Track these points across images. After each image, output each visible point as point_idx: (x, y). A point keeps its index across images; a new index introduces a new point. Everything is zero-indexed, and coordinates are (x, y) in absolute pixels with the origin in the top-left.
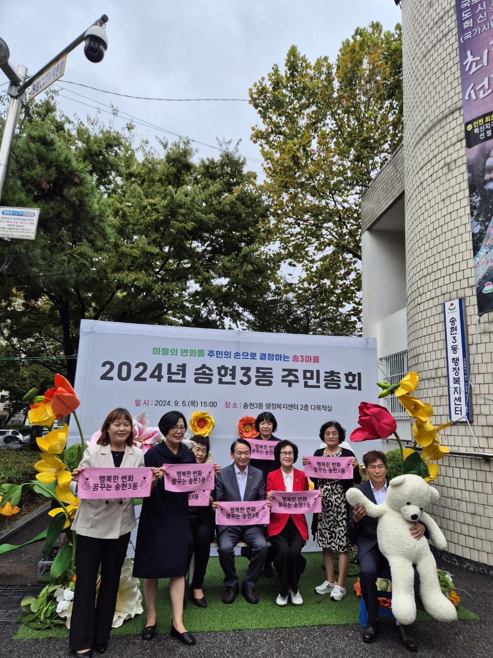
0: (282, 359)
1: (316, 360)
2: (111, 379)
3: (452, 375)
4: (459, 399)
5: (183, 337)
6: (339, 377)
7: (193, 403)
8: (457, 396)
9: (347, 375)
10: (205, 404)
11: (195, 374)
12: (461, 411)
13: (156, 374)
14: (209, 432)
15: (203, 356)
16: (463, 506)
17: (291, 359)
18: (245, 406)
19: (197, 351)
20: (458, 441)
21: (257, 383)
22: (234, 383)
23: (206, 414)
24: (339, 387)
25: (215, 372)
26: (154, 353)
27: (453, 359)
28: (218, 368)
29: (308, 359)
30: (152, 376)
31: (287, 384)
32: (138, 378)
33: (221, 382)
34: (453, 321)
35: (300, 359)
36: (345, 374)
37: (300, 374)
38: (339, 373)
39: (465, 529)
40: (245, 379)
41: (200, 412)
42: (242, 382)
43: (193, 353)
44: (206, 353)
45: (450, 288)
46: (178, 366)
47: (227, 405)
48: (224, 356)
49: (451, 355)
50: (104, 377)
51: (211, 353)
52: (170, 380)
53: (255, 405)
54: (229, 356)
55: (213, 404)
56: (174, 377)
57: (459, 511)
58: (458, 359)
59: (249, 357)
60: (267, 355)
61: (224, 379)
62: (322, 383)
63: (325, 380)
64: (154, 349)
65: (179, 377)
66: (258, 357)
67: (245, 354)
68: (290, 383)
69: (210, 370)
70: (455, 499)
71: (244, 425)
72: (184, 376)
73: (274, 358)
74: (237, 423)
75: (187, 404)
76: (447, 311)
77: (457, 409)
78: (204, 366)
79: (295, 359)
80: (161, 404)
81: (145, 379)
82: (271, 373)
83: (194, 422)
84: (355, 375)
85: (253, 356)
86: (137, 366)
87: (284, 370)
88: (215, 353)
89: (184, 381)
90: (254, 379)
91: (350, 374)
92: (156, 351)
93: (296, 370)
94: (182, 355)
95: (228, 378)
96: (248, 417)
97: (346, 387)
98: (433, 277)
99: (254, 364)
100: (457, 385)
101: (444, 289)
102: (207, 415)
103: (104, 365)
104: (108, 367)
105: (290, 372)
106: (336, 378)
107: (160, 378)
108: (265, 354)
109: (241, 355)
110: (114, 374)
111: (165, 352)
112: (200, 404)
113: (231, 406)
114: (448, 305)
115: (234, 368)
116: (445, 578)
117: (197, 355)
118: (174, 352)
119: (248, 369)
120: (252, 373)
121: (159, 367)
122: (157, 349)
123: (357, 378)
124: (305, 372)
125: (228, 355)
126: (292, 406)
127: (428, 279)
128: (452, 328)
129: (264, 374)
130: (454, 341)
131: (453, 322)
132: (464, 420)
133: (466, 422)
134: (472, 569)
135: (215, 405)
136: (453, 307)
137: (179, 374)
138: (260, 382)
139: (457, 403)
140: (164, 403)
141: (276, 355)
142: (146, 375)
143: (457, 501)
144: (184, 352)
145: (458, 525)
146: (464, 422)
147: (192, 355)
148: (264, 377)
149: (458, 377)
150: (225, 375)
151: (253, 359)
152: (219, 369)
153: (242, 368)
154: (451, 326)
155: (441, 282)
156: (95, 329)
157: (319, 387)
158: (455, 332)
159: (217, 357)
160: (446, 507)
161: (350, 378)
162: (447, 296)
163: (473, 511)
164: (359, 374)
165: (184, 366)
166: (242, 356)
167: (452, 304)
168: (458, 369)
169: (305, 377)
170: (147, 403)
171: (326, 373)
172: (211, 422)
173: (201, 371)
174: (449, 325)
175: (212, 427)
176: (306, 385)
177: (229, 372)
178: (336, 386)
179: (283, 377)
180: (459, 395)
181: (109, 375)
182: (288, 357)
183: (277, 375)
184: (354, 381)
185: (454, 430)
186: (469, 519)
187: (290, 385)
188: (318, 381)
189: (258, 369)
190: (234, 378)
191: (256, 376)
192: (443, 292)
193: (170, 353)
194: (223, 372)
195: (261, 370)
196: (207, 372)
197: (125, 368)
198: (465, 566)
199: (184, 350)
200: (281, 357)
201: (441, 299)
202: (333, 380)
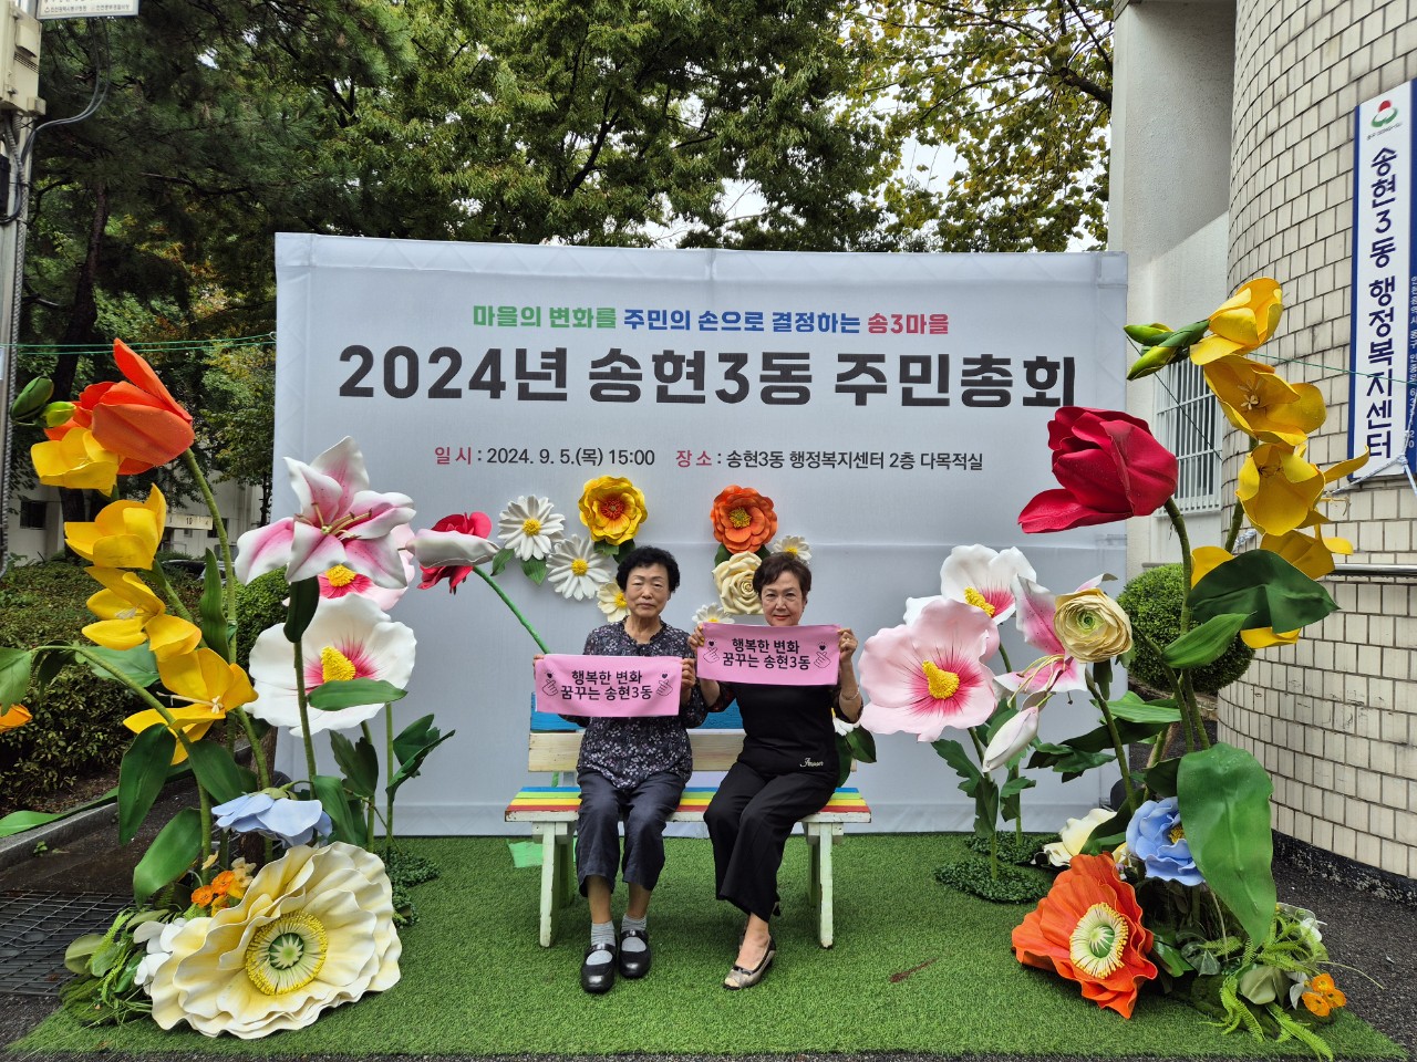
0: (839, 327)
1: (940, 324)
2: (368, 392)
3: (1367, 335)
4: (1386, 409)
5: (553, 274)
6: (1006, 373)
7: (590, 456)
8: (1378, 398)
9: (1031, 368)
10: (621, 456)
11: (593, 376)
12: (1388, 444)
13: (487, 377)
14: (632, 528)
15: (612, 325)
16: (1370, 722)
17: (864, 326)
18: (734, 460)
19: (594, 313)
20: (1371, 536)
21: (766, 397)
22: (701, 400)
23: (622, 480)
24: (1005, 400)
25: (647, 368)
26: (476, 322)
27: (1376, 284)
28: (655, 358)
29: (915, 324)
30: (476, 383)
31: (853, 396)
32: (438, 391)
33: (663, 396)
34: (1384, 160)
35: (891, 324)
36: (1027, 364)
37: (891, 369)
38: (1007, 362)
39: (1370, 786)
40: (732, 387)
41: (605, 477)
42: (722, 395)
43: (583, 317)
44: (621, 316)
45: (1383, 52)
46: (545, 355)
47: (683, 458)
48: (670, 323)
49: (1369, 272)
50: (349, 389)
51: (634, 318)
52: (524, 394)
53: (759, 459)
54: (683, 323)
55: (645, 458)
56: (535, 386)
57: (1354, 735)
58: (1391, 284)
59: (742, 324)
60: (794, 318)
61: (673, 389)
62: (956, 390)
63: (964, 383)
64: (476, 308)
65: (549, 386)
66: (768, 322)
67: (729, 318)
68: (861, 395)
69: (633, 363)
70: (1344, 703)
71: (729, 511)
72: (561, 382)
73: (816, 324)
74: (710, 506)
75: (573, 458)
76: (1366, 128)
77: (1373, 441)
78: (615, 355)
79: (877, 325)
80: (503, 458)
81: (456, 394)
82: (806, 367)
83: (591, 505)
84: (1056, 365)
85: (754, 320)
86: (435, 358)
87: (843, 358)
88: (645, 316)
89: (563, 397)
90: (756, 387)
91: (1041, 362)
92: (482, 316)
93: (880, 358)
94: (553, 325)
95: (684, 387)
96: (738, 490)
97: (1028, 402)
98: (1323, 31)
99: (754, 345)
100: (1382, 367)
101: (1361, 62)
102: (625, 485)
103: (346, 356)
104: (357, 361)
105: (862, 362)
106: (996, 377)
107: (496, 388)
108: (789, 315)
109: (720, 319)
110: (374, 378)
111: (508, 316)
112: (607, 457)
113: (693, 460)
114: (1369, 110)
115: (700, 356)
116: (1298, 931)
117: (594, 322)
118: (532, 316)
119: (740, 360)
120: (753, 371)
121: (493, 358)
122: (483, 309)
123: (1061, 373)
124: (905, 361)
125: (681, 320)
126: (865, 459)
127: (1306, 44)
128: (1379, 184)
129: (786, 373)
130: (1384, 225)
131: (1384, 162)
132: (1397, 470)
133: (1404, 477)
134: (1383, 895)
135: (650, 460)
136: (1388, 112)
137: (547, 377)
138: (775, 395)
139: (1376, 420)
140: (510, 456)
141: (820, 317)
142: (461, 381)
143: (1350, 710)
144: (559, 315)
145: (1349, 774)
146: (1394, 479)
147: (579, 325)
148: (787, 379)
149: (1386, 339)
150: (676, 377)
151: (754, 329)
152: (659, 361)
153: (723, 358)
154: (1376, 179)
155: (1351, 41)
156: (314, 261)
157: (945, 402)
158: (1388, 195)
159: (651, 327)
160: (1313, 726)
161: (1042, 375)
162: (1371, 81)
163: (1401, 735)
164: (1069, 363)
165: (560, 355)
166: (721, 324)
167: (1386, 105)
168: (1391, 315)
169: (905, 376)
170: (466, 455)
171: (967, 361)
172: (638, 504)
173: (607, 369)
174: (1368, 176)
175: (639, 517)
176: (908, 399)
177: (686, 369)
178: (997, 398)
179: (841, 377)
180: (1385, 396)
181: (361, 384)
182: (855, 321)
183: (824, 372)
184: (1051, 382)
185: (1361, 503)
186: (1385, 758)
187: (861, 401)
188: (943, 387)
189: (767, 359)
190: (699, 385)
191: (763, 379)
192: (1356, 73)
193: (520, 319)
194: (669, 369)
195: (775, 362)
196: (625, 369)
197: (401, 364)
198: (1362, 885)
199: (560, 310)
200: (835, 322)
201: (1347, 101)
202: (987, 381)
